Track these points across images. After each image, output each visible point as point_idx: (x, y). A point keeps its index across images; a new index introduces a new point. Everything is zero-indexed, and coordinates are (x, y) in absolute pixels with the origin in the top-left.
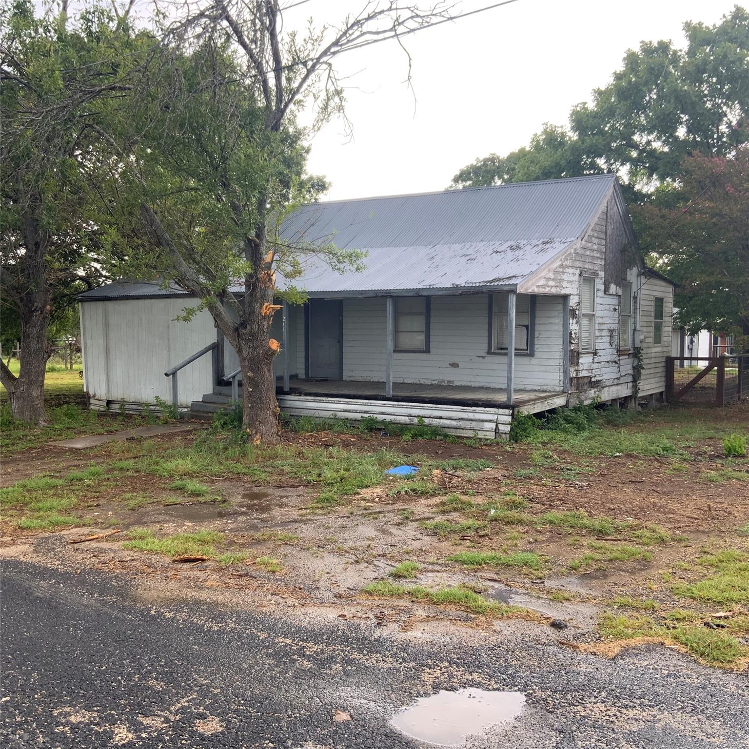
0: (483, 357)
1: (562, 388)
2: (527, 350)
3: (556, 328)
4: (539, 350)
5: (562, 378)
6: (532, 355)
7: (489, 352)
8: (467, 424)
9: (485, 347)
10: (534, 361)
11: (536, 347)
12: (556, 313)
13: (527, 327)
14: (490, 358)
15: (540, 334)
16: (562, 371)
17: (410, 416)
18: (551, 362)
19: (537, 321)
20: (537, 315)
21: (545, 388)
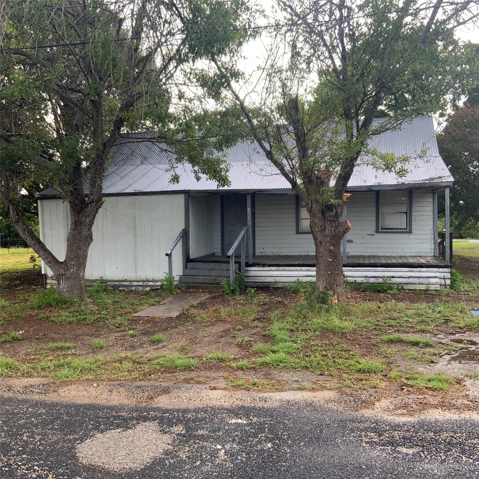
0: (372, 235)
1: (433, 254)
2: (407, 229)
3: (428, 213)
4: (415, 229)
5: (433, 247)
6: (410, 232)
7: (377, 231)
8: (416, 281)
9: (374, 228)
10: (411, 236)
11: (413, 227)
12: (428, 204)
13: (406, 213)
14: (378, 236)
15: (415, 218)
16: (433, 242)
17: (367, 277)
18: (425, 237)
19: (414, 209)
20: (413, 205)
21: (420, 254)
